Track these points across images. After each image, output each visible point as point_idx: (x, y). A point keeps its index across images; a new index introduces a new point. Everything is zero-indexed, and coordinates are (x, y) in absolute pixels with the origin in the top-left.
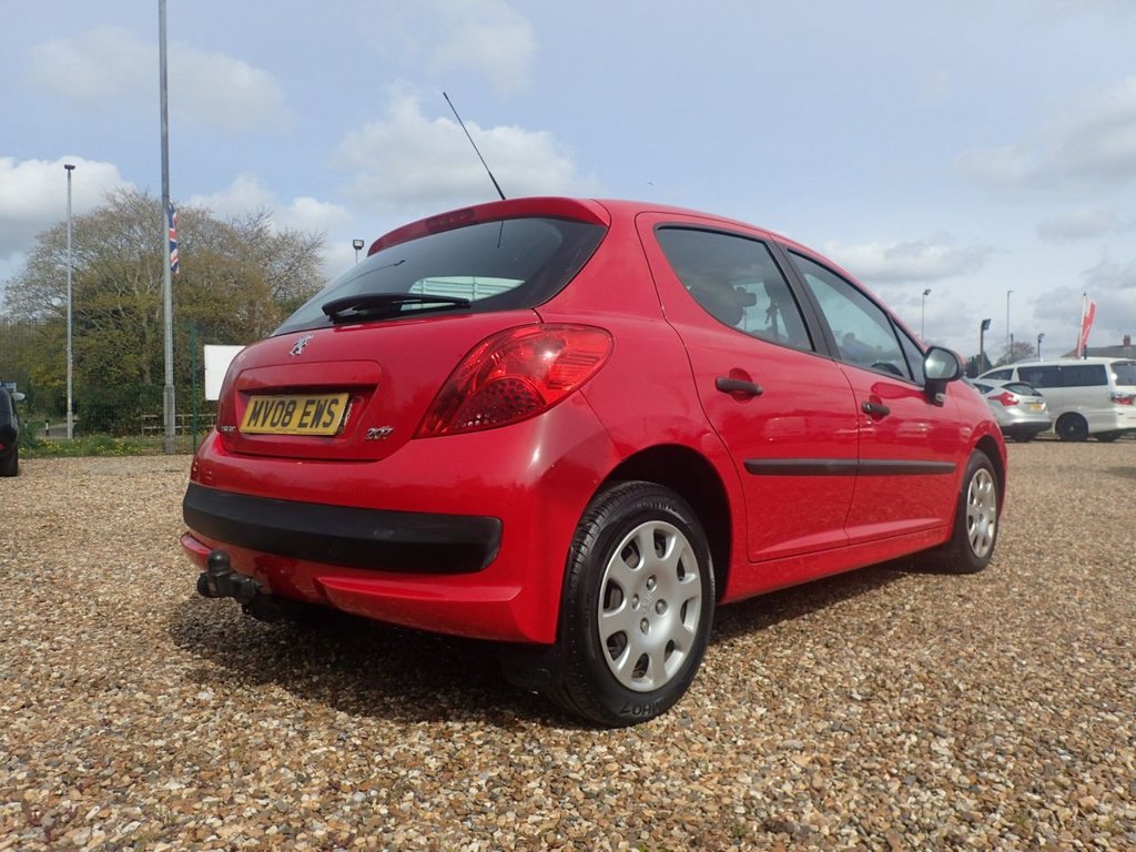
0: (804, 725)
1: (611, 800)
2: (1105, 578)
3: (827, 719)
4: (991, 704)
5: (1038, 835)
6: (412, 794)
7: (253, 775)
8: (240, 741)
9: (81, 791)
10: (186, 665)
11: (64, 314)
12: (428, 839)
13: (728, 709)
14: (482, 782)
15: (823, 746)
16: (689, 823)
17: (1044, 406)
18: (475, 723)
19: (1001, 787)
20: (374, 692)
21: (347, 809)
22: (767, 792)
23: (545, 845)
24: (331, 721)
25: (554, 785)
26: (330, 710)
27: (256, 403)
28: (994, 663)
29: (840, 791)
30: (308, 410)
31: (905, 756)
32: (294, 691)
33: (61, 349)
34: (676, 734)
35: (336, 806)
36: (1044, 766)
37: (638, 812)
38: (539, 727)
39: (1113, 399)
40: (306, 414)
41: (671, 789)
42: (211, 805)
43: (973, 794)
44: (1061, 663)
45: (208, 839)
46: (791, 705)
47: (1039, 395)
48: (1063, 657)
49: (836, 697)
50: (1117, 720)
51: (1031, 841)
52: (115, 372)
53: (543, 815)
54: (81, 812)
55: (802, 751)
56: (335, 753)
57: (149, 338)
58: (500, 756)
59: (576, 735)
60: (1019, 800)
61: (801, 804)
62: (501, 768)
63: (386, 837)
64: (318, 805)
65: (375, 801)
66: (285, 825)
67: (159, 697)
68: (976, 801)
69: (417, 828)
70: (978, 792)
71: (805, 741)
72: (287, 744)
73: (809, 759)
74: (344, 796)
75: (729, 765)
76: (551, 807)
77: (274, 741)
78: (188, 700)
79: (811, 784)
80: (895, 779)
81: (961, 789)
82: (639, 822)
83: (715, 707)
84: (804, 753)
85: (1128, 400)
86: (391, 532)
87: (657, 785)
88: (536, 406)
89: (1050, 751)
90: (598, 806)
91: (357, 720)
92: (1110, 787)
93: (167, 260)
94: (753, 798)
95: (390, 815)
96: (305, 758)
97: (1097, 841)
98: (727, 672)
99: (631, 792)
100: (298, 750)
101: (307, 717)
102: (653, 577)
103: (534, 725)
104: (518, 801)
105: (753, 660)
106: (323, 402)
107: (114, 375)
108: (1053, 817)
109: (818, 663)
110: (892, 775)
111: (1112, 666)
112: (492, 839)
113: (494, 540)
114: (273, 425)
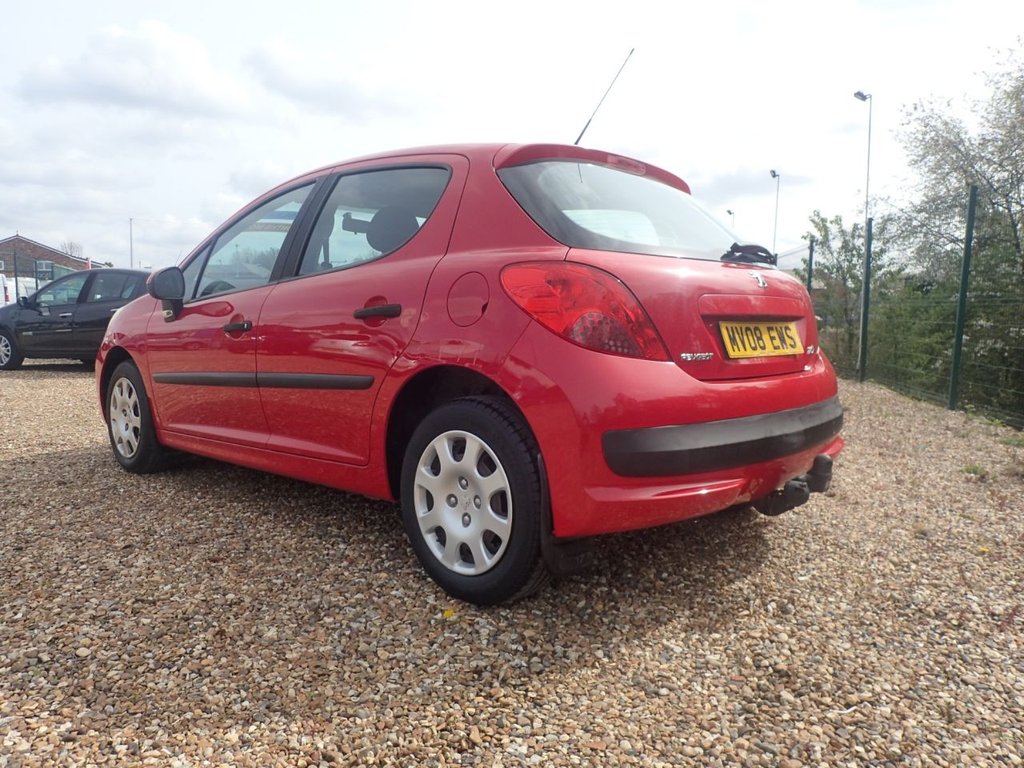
27: (727, 329)
30: (772, 335)
106: (778, 329)
114: (754, 349)
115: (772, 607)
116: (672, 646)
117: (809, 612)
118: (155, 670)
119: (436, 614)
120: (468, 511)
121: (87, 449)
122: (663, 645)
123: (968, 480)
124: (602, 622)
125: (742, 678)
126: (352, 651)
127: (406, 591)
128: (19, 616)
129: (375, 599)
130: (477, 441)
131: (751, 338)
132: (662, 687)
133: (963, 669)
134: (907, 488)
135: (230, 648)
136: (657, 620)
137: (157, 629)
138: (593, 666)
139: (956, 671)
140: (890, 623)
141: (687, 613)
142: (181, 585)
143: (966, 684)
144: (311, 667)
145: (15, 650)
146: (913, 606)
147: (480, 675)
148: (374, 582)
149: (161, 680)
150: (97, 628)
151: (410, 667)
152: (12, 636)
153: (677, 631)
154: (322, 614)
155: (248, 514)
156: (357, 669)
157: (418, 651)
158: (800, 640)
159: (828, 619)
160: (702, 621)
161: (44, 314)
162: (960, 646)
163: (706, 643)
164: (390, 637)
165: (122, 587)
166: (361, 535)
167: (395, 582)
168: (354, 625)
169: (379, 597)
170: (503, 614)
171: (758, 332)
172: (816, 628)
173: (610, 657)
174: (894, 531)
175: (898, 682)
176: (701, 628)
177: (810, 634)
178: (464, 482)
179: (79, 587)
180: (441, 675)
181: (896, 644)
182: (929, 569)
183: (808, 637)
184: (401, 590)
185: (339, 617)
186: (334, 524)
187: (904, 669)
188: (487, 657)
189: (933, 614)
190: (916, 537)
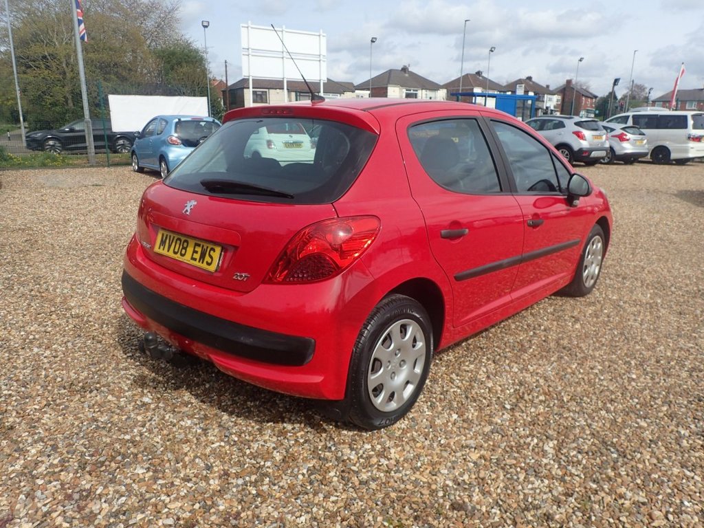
0: (477, 429)
1: (373, 485)
2: (659, 301)
3: (490, 423)
4: (580, 413)
5: (592, 514)
6: (268, 479)
7: (181, 464)
8: (171, 436)
9: (90, 474)
10: (132, 371)
11: (10, 58)
12: (279, 513)
13: (436, 415)
14: (305, 471)
15: (486, 445)
16: (414, 503)
17: (645, 141)
18: (299, 425)
19: (577, 478)
20: (241, 397)
21: (234, 490)
22: (455, 481)
23: (339, 518)
24: (220, 420)
25: (343, 474)
26: (218, 411)
27: (163, 235)
28: (586, 378)
29: (493, 480)
30: (196, 249)
31: (530, 453)
32: (197, 396)
33: (11, 83)
34: (408, 435)
35: (228, 488)
36: (602, 462)
37: (387, 495)
38: (334, 429)
39: (689, 138)
40: (195, 252)
41: (405, 478)
42: (162, 485)
43: (562, 483)
44: (622, 378)
45: (164, 512)
46: (472, 414)
47: (644, 134)
48: (624, 374)
49: (496, 406)
50: (646, 425)
51: (588, 518)
52: (48, 99)
53: (337, 496)
54: (93, 490)
55: (475, 448)
56: (224, 447)
57: (69, 75)
58: (313, 451)
59: (353, 436)
60: (585, 488)
61: (472, 489)
62: (315, 461)
63: (257, 511)
64: (219, 488)
65: (249, 485)
66: (203, 502)
67: (121, 400)
68: (563, 488)
69: (273, 505)
70: (565, 482)
71: (477, 441)
72: (197, 439)
73: (479, 455)
74: (232, 481)
75: (436, 459)
76: (342, 491)
77: (190, 436)
78: (138, 402)
79: (478, 475)
80: (523, 471)
81: (556, 479)
82: (388, 501)
83: (430, 413)
84: (476, 451)
85: (698, 139)
86: (251, 340)
87: (397, 474)
88: (334, 271)
89: (607, 449)
90: (367, 490)
91: (233, 420)
92: (634, 479)
93: (77, 32)
94: (447, 486)
95: (258, 495)
96: (208, 451)
97: (621, 519)
98: (438, 384)
99: (384, 481)
100: (204, 444)
101: (206, 418)
102: (399, 350)
103: (331, 427)
104: (325, 486)
105: (452, 373)
106: (205, 247)
107: (49, 101)
108: (601, 501)
109: (488, 377)
110: (521, 469)
111: (650, 381)
112: (312, 513)
113: (310, 351)
114: (175, 253)
131: (177, 246)
171: (186, 244)
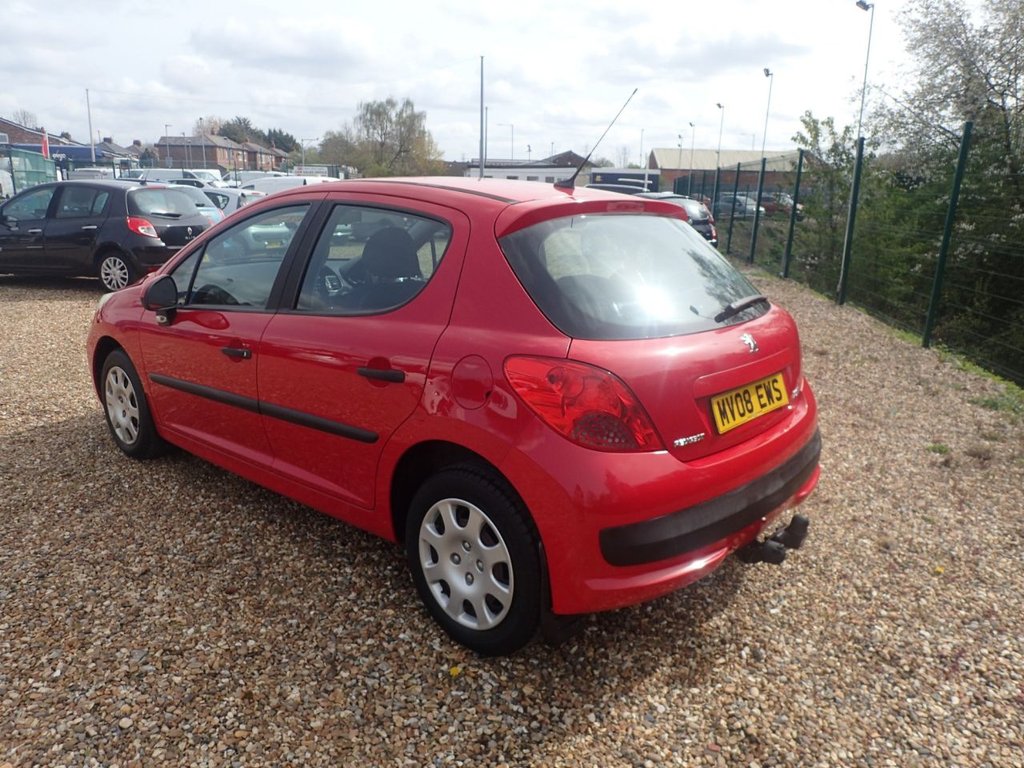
27: (718, 404)
30: (760, 394)
106: (767, 384)
114: (742, 415)
115: (745, 652)
116: (656, 704)
117: (777, 658)
118: (194, 746)
119: (442, 665)
120: (470, 571)
121: (83, 418)
122: (648, 703)
123: (933, 464)
124: (594, 675)
125: (717, 748)
126: (370, 716)
127: (413, 633)
128: (57, 673)
129: (385, 644)
130: (480, 514)
131: (740, 405)
132: (648, 758)
133: (909, 730)
134: (875, 477)
135: (258, 714)
136: (642, 669)
137: (188, 690)
138: (586, 733)
139: (903, 732)
140: (849, 671)
141: (670, 659)
142: (203, 628)
143: (912, 748)
144: (335, 738)
145: (62, 721)
146: (871, 649)
147: (486, 745)
148: (383, 622)
149: (201, 759)
150: (133, 689)
151: (424, 735)
152: (55, 700)
153: (660, 685)
154: (339, 668)
155: (254, 523)
156: (376, 740)
157: (430, 716)
158: (769, 695)
159: (795, 667)
160: (682, 671)
161: (13, 229)
162: (909, 700)
163: (686, 700)
164: (403, 698)
165: (149, 631)
166: (365, 554)
167: (402, 621)
168: (369, 682)
169: (389, 642)
170: (503, 664)
171: (747, 396)
172: (784, 678)
173: (601, 720)
174: (860, 540)
175: (852, 749)
176: (682, 679)
177: (778, 688)
178: (467, 544)
179: (108, 632)
180: (452, 747)
181: (854, 698)
182: (888, 596)
183: (776, 691)
184: (408, 631)
185: (354, 671)
186: (338, 536)
187: (859, 731)
188: (491, 722)
189: (888, 657)
190: (880, 551)
